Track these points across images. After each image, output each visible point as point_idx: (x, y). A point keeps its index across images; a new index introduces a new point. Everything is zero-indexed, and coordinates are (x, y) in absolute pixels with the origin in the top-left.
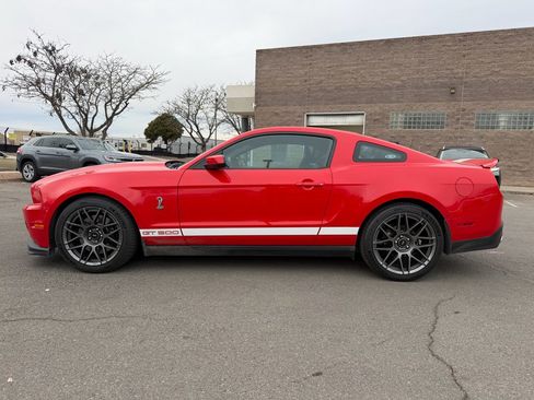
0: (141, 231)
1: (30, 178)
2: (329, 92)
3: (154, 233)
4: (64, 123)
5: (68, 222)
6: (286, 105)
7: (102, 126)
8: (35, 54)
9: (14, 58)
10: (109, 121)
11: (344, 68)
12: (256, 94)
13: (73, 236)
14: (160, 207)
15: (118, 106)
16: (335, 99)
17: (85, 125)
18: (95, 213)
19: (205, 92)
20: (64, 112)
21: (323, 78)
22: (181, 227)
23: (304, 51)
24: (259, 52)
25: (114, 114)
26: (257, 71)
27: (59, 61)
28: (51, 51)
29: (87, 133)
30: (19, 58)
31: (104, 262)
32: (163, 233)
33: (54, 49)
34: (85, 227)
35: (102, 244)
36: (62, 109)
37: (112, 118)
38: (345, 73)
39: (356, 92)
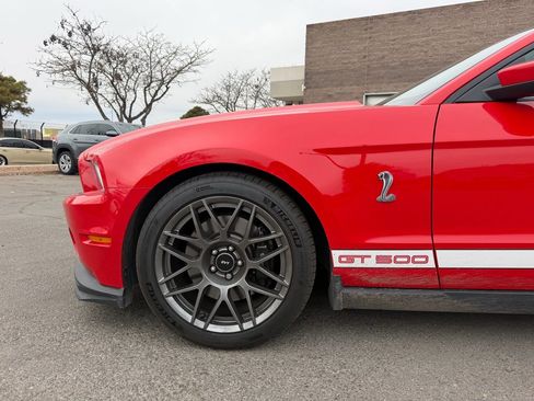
0: (336, 254)
1: (67, 170)
2: (393, 68)
3: (368, 259)
4: (101, 111)
5: (167, 232)
6: (341, 85)
7: (141, 114)
8: (70, 34)
9: (48, 38)
10: (149, 107)
11: (411, 41)
12: (306, 74)
13: (177, 264)
14: (385, 196)
15: (157, 92)
16: (400, 76)
17: (123, 112)
18: (230, 211)
19: (246, 77)
20: (100, 99)
21: (386, 53)
22: (434, 247)
23: (364, 23)
24: (309, 27)
25: (153, 101)
26: (307, 49)
27: (95, 42)
28: (87, 30)
29: (125, 121)
30: (53, 38)
31: (248, 325)
32: (388, 259)
33: (89, 28)
34: (204, 244)
35: (242, 282)
36: (99, 97)
37: (151, 104)
38: (412, 46)
39: (426, 67)
